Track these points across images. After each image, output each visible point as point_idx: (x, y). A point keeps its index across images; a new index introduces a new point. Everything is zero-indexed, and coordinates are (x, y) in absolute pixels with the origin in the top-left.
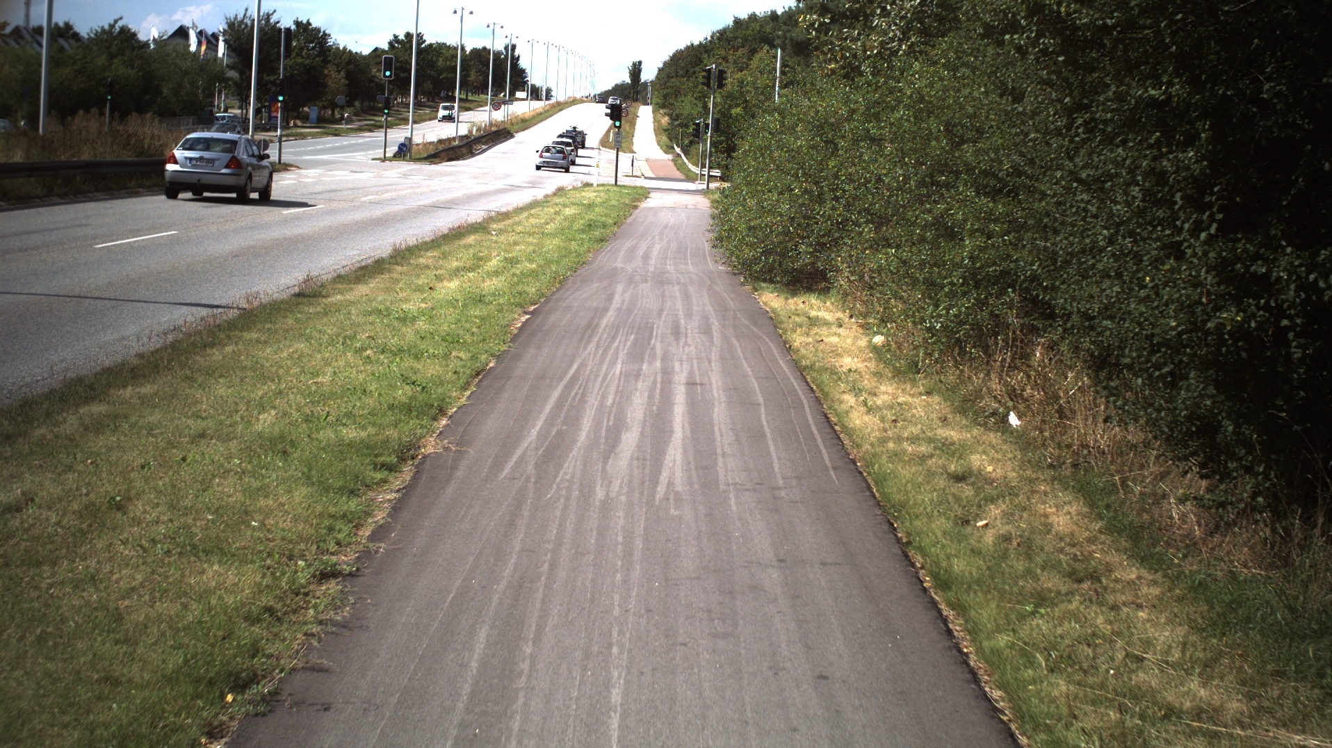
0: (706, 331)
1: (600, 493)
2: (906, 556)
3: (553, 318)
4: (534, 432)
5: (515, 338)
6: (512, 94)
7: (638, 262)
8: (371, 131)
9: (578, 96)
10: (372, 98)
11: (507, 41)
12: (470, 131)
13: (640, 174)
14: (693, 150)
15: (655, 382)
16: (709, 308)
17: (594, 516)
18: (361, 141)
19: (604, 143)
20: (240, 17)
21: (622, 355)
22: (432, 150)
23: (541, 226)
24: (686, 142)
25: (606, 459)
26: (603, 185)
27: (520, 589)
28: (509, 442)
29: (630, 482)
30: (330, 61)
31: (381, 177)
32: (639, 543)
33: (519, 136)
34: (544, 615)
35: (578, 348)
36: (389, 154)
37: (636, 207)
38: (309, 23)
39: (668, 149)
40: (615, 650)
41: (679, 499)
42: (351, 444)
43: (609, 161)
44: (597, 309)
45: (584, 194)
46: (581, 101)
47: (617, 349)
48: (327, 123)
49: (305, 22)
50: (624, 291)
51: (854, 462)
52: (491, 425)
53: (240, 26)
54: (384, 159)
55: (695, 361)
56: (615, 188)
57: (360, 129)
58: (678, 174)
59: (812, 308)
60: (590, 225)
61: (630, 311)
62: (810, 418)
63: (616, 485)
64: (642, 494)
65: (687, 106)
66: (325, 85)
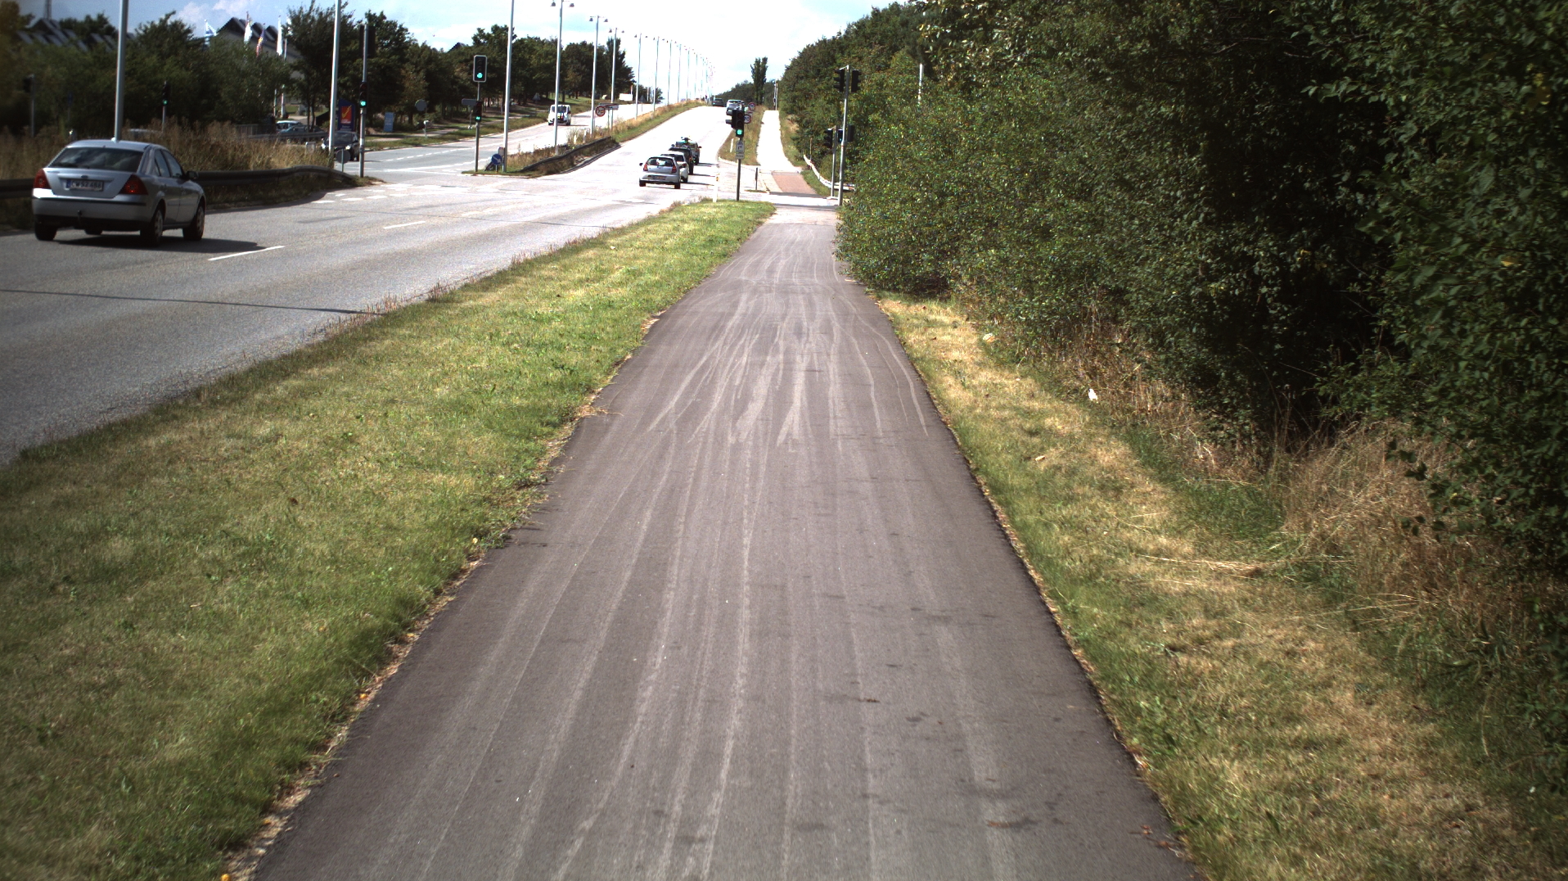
0: (827, 330)
1: (731, 440)
2: (974, 478)
3: (680, 322)
4: (672, 404)
5: (646, 337)
6: (616, 96)
7: (763, 276)
8: (455, 140)
9: (693, 99)
10: (456, 101)
11: (612, 36)
12: (570, 141)
13: (764, 189)
14: (825, 162)
15: (778, 370)
16: (832, 313)
17: (726, 454)
18: (445, 151)
19: (723, 153)
20: (306, 10)
21: (747, 350)
22: (528, 162)
23: (660, 241)
24: (818, 151)
25: (736, 419)
26: (724, 201)
27: (673, 491)
28: (651, 411)
29: (756, 433)
30: (408, 60)
31: (476, 192)
32: (763, 469)
33: (626, 146)
34: (692, 504)
35: (706, 345)
36: (481, 167)
37: (760, 223)
38: (383, 17)
39: (797, 161)
40: (745, 521)
41: (795, 443)
42: (519, 409)
43: (730, 175)
44: (723, 314)
45: (703, 209)
46: (697, 104)
47: (743, 346)
48: (405, 131)
49: (378, 15)
50: (749, 300)
51: (945, 423)
52: (635, 399)
53: (305, 20)
54: (476, 172)
55: (815, 355)
56: (737, 204)
57: (443, 138)
58: (808, 189)
59: (931, 311)
60: (711, 241)
61: (754, 315)
62: (913, 395)
63: (744, 435)
64: (765, 441)
65: (817, 110)
66: (402, 88)
